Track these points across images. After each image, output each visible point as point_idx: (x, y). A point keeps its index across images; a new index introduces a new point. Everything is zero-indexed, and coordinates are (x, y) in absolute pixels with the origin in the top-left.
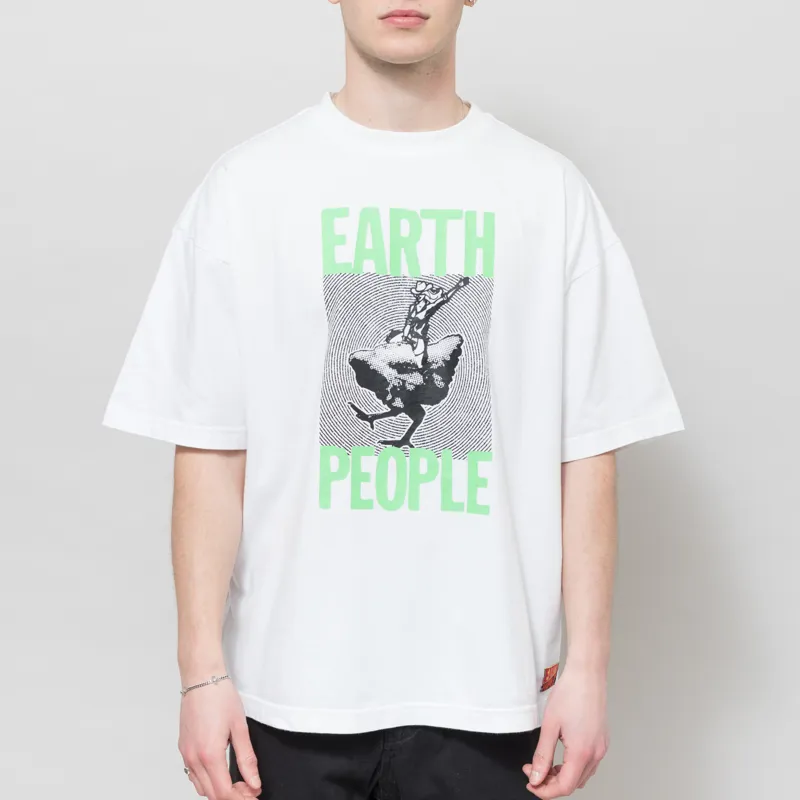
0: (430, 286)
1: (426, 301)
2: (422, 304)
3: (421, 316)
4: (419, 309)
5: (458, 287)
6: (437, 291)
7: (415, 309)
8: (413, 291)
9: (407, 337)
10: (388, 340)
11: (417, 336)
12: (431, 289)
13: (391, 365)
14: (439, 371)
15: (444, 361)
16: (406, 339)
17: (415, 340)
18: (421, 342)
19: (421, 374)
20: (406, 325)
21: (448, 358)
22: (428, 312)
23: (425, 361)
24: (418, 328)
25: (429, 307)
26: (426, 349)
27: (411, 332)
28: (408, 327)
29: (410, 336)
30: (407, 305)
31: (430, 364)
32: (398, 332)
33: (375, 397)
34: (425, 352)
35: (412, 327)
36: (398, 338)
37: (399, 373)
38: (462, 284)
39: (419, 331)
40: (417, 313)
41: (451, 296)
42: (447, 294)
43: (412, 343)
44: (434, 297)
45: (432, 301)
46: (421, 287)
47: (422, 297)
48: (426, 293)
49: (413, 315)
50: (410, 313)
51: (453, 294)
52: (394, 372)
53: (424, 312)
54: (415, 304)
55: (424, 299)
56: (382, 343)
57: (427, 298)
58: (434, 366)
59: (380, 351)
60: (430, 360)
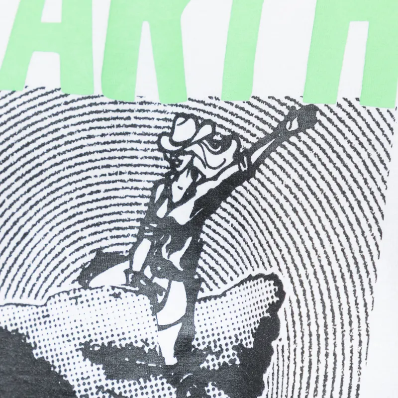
0: (206, 130)
1: (195, 172)
2: (185, 181)
3: (183, 215)
4: (177, 195)
5: (280, 135)
6: (224, 144)
8: (165, 142)
11: (170, 272)
12: (209, 138)
14: (221, 377)
15: (239, 348)
17: (163, 283)
18: (178, 291)
19: (174, 382)
20: (140, 238)
21: (249, 343)
22: (198, 204)
23: (184, 346)
24: (172, 249)
25: (202, 190)
26: (190, 310)
30: (146, 182)
31: (201, 356)
34: (188, 318)
35: (156, 247)
38: (295, 125)
39: (176, 258)
40: (172, 206)
41: (260, 161)
42: (249, 153)
44: (214, 160)
45: (209, 173)
46: (185, 131)
47: (186, 159)
48: (196, 148)
49: (161, 212)
50: (153, 206)
51: (266, 155)
53: (190, 205)
55: (190, 166)
57: (197, 163)
58: (211, 363)
60: (199, 343)
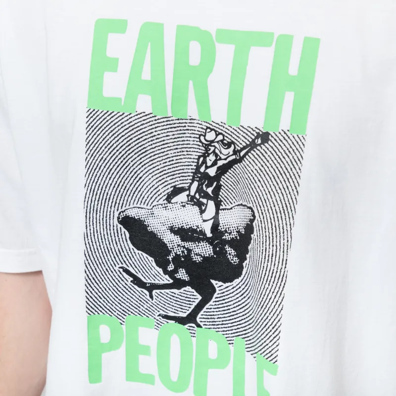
0: (220, 137)
1: (216, 155)
2: (212, 158)
3: (212, 172)
4: (209, 163)
5: (252, 145)
6: (228, 145)
7: (204, 162)
8: (202, 138)
9: (193, 197)
10: (169, 198)
11: (206, 196)
12: (222, 141)
13: (172, 230)
14: (232, 243)
15: (238, 232)
16: (192, 199)
17: (204, 201)
18: (211, 205)
19: (211, 244)
20: (193, 180)
21: (243, 231)
22: (219, 168)
23: (215, 228)
24: (208, 186)
25: (220, 163)
26: (217, 213)
27: (199, 190)
28: (196, 184)
29: (197, 196)
30: (195, 155)
31: (223, 233)
32: (182, 190)
33: (154, 264)
34: (216, 217)
35: (200, 185)
36: (182, 197)
37: (183, 240)
38: (259, 141)
39: (210, 190)
40: (207, 167)
41: (244, 156)
42: (240, 151)
43: (199, 204)
44: (225, 152)
45: (223, 157)
46: (211, 136)
47: (212, 149)
48: (216, 144)
49: (202, 169)
50: (198, 167)
51: (247, 153)
52: (177, 239)
53: (215, 169)
54: (205, 155)
55: (214, 152)
56: (161, 202)
57: (217, 151)
58: (227, 237)
59: (159, 212)
60: (221, 228)
